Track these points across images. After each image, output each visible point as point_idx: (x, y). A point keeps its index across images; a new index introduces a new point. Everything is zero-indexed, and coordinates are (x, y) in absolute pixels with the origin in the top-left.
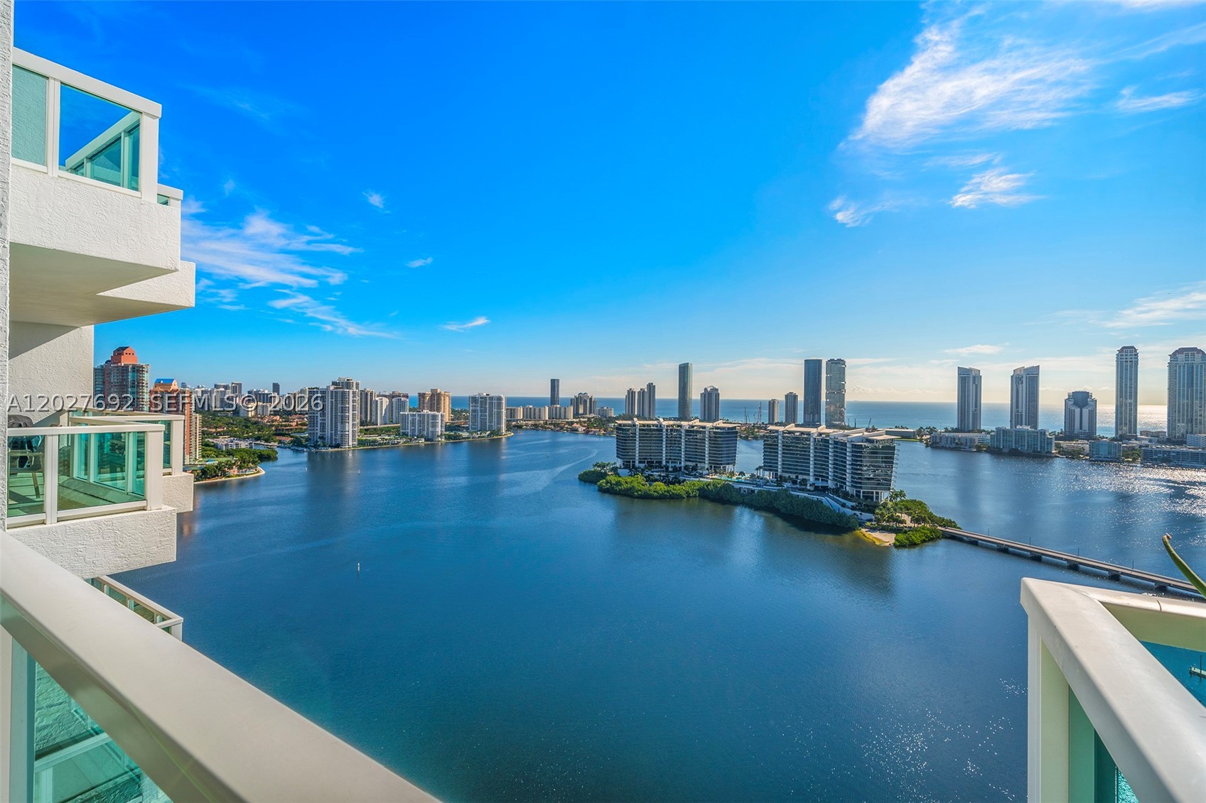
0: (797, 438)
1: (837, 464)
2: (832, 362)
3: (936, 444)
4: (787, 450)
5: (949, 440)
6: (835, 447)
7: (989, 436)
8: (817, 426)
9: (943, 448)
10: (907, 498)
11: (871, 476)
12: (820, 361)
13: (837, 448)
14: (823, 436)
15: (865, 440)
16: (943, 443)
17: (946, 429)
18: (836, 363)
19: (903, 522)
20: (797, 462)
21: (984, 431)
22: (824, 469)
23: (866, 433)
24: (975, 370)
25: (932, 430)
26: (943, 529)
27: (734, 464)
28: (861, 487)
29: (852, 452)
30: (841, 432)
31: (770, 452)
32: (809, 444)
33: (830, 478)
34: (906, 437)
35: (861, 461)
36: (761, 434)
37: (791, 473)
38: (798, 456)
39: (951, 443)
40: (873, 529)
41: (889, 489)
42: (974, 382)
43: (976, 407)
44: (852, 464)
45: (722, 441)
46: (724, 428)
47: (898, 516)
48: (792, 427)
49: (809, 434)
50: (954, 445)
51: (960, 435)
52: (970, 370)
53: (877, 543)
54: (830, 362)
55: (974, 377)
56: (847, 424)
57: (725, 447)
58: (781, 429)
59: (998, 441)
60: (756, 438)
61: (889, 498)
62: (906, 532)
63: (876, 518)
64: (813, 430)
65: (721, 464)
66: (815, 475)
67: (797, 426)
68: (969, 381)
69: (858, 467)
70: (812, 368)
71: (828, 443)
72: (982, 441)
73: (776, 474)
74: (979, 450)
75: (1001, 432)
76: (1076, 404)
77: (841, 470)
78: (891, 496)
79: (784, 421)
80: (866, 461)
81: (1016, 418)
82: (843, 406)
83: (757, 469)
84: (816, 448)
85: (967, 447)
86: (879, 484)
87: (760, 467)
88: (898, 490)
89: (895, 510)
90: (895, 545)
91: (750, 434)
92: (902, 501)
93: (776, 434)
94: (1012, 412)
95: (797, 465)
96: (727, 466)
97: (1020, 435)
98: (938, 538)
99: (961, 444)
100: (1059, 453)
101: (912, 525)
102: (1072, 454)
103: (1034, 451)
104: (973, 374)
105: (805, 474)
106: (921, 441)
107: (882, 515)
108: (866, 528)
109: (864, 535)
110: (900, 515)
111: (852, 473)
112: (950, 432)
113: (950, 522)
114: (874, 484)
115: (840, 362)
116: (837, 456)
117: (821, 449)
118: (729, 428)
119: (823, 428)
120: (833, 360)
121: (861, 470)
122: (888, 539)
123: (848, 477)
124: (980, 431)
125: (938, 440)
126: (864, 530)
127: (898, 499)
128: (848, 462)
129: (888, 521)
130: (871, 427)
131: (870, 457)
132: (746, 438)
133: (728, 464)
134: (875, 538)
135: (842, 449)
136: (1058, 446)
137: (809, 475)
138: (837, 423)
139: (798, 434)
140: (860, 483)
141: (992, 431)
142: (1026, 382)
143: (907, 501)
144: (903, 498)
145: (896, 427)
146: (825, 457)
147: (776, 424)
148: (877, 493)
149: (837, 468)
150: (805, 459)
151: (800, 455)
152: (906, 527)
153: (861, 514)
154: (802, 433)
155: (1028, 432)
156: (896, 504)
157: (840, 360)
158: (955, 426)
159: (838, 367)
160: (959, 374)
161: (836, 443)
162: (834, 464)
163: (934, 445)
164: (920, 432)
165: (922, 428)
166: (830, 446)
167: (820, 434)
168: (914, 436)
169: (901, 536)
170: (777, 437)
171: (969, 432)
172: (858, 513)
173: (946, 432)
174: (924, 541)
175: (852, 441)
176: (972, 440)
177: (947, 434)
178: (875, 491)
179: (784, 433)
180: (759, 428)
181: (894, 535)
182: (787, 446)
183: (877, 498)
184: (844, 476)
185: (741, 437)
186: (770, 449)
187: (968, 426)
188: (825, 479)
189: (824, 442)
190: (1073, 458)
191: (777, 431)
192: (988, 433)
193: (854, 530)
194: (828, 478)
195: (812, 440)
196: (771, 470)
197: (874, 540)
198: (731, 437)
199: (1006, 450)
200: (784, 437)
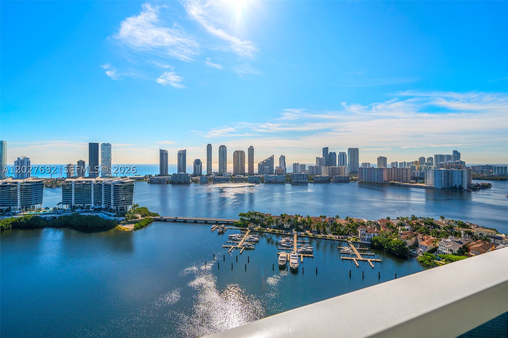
0: (84, 184)
1: (106, 196)
2: (104, 145)
3: (152, 181)
4: (77, 191)
5: (157, 179)
6: (105, 188)
7: (171, 177)
8: (95, 177)
9: (155, 183)
10: (140, 207)
11: (124, 199)
12: (97, 144)
13: (106, 187)
14: (99, 182)
15: (120, 183)
16: (154, 181)
17: (156, 175)
18: (106, 145)
19: (138, 218)
20: (84, 197)
21: (169, 175)
22: (99, 199)
23: (120, 179)
24: (166, 150)
25: (150, 176)
26: (154, 217)
27: (41, 203)
28: (118, 205)
29: (114, 189)
30: (108, 179)
31: (67, 194)
32: (91, 187)
33: (103, 203)
34: (139, 179)
35: (118, 193)
36: (61, 184)
37: (80, 203)
38: (85, 194)
39: (157, 181)
40: (124, 224)
41: (132, 204)
42: (165, 156)
43: (166, 165)
44: (114, 195)
45: (32, 190)
46: (33, 182)
47: (136, 216)
48: (80, 179)
49: (91, 182)
50: (158, 182)
51: (161, 177)
52: (164, 150)
53: (126, 230)
54: (103, 145)
55: (165, 154)
56: (112, 175)
57: (34, 194)
58: (74, 180)
59: (174, 178)
60: (58, 186)
61: (132, 208)
62: (139, 222)
63: (125, 218)
64: (93, 180)
65: (31, 205)
66: (94, 203)
67: (85, 178)
68: (163, 155)
69: (117, 196)
70: (93, 148)
71: (102, 185)
72: (168, 179)
73: (71, 206)
74: (167, 183)
75: (175, 175)
76: (196, 164)
77: (109, 198)
78: (133, 207)
79: (77, 176)
80: (121, 193)
81: (179, 169)
82: (110, 167)
83: (58, 204)
84: (95, 189)
85: (163, 182)
86: (127, 202)
87: (60, 203)
88: (135, 204)
89: (134, 213)
90: (134, 230)
91: (53, 184)
92: (137, 209)
93: (70, 183)
94: (178, 167)
95: (84, 199)
96: (36, 205)
97: (181, 175)
98: (152, 222)
99: (161, 181)
100: (192, 181)
101: (142, 218)
102: (196, 182)
103: (185, 182)
104: (165, 152)
105: (89, 203)
106: (146, 181)
107: (128, 217)
108: (121, 224)
109: (120, 228)
110: (136, 215)
111: (114, 199)
112: (157, 176)
113: (157, 214)
114: (125, 203)
115: (108, 145)
116: (106, 192)
117: (97, 189)
118: (37, 182)
119: (98, 179)
120: (105, 144)
121: (118, 197)
122: (131, 227)
123: (112, 201)
124: (168, 175)
125: (153, 180)
126: (120, 226)
127: (136, 208)
128: (112, 194)
129: (131, 219)
130: (124, 176)
131: (123, 190)
132: (51, 187)
133: (37, 204)
134: (125, 228)
135: (109, 188)
136: (192, 179)
137: (91, 203)
138: (108, 175)
139: (84, 182)
140: (118, 203)
141: (172, 175)
142: (182, 155)
143: (140, 208)
144: (138, 207)
145: (136, 175)
146: (100, 193)
147: (72, 178)
148: (126, 207)
149: (106, 198)
150: (88, 195)
151: (86, 193)
152: (139, 220)
153: (118, 218)
154: (87, 182)
155: (183, 174)
156: (135, 210)
157: (108, 144)
158: (159, 174)
159: (107, 147)
160: (160, 152)
161: (106, 185)
162: (105, 196)
163: (151, 182)
164: (145, 177)
165: (146, 175)
166: (103, 187)
167: (97, 181)
168: (143, 179)
169: (137, 225)
170: (71, 185)
171: (164, 176)
172: (117, 218)
173: (155, 176)
174: (146, 225)
175: (113, 184)
176: (165, 179)
177: (156, 177)
178: (125, 206)
179: (75, 182)
180: (61, 180)
181: (134, 225)
182: (77, 189)
183: (126, 209)
184: (110, 201)
185: (47, 187)
186: (67, 191)
187: (164, 173)
188: (100, 204)
189: (99, 186)
190: (196, 183)
191: (71, 182)
192: (170, 176)
193: (115, 226)
194: (102, 203)
195: (92, 185)
196: (67, 204)
197: (125, 229)
198: (39, 187)
199: (176, 182)
200: (75, 185)
